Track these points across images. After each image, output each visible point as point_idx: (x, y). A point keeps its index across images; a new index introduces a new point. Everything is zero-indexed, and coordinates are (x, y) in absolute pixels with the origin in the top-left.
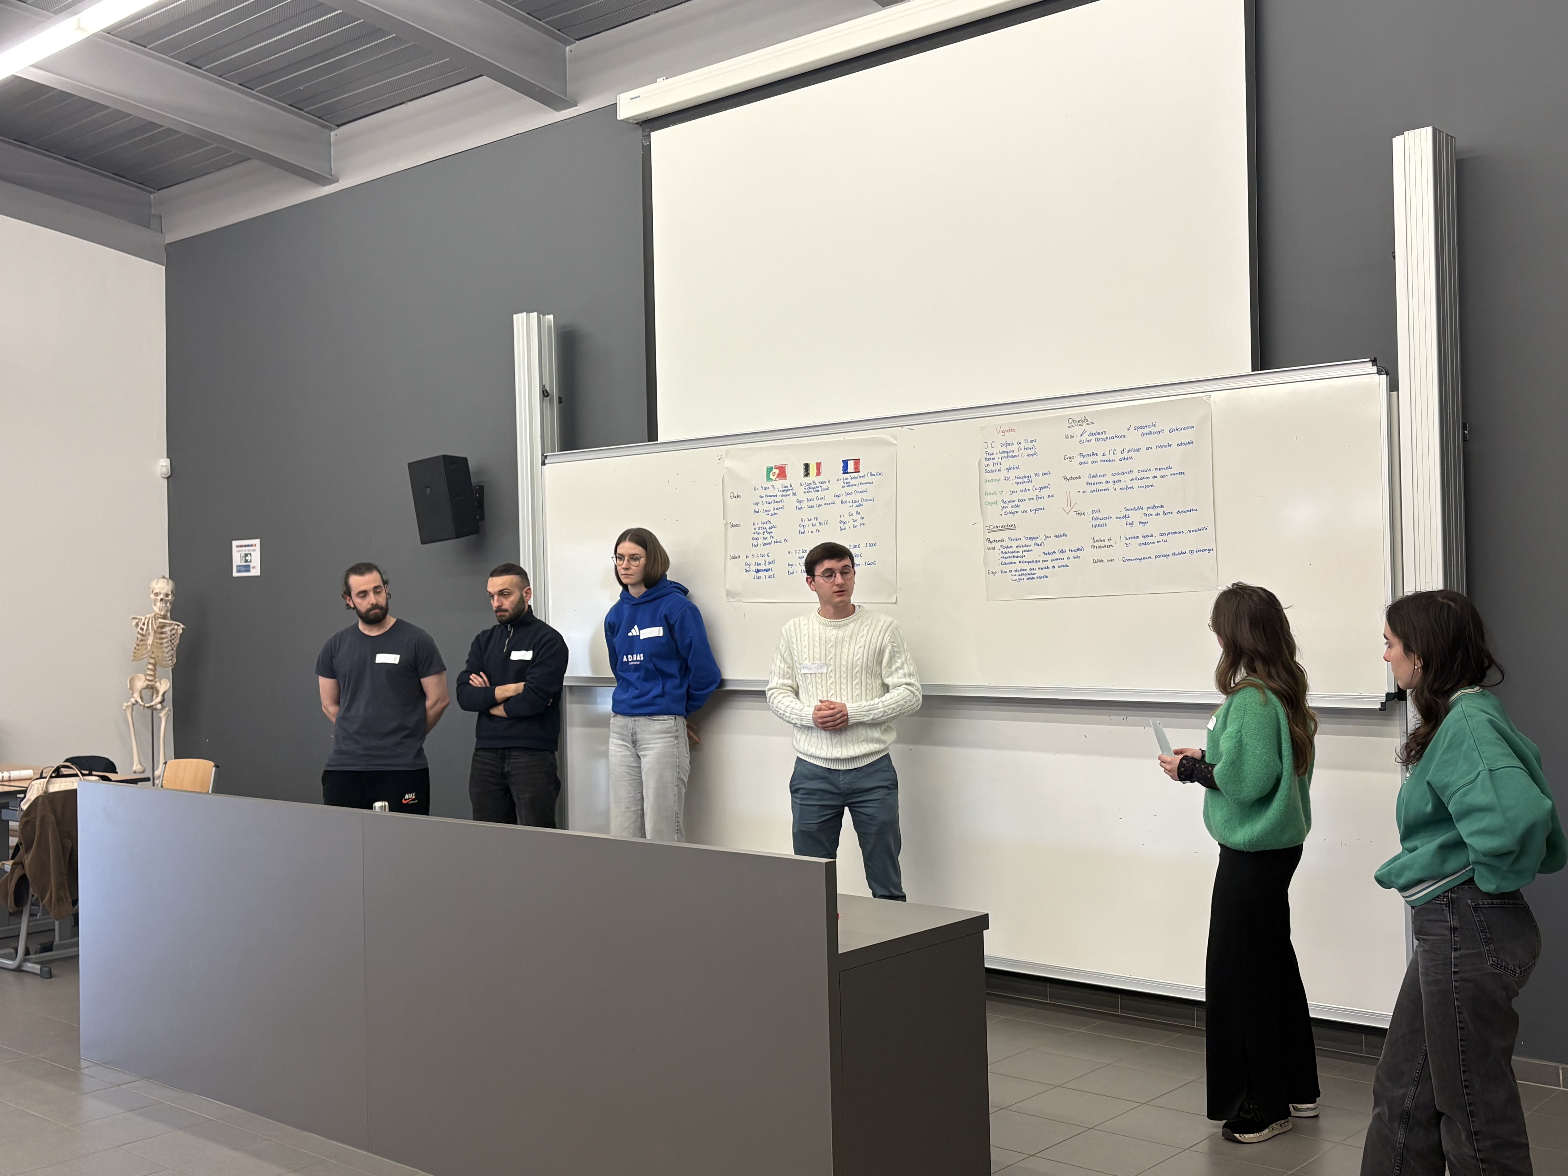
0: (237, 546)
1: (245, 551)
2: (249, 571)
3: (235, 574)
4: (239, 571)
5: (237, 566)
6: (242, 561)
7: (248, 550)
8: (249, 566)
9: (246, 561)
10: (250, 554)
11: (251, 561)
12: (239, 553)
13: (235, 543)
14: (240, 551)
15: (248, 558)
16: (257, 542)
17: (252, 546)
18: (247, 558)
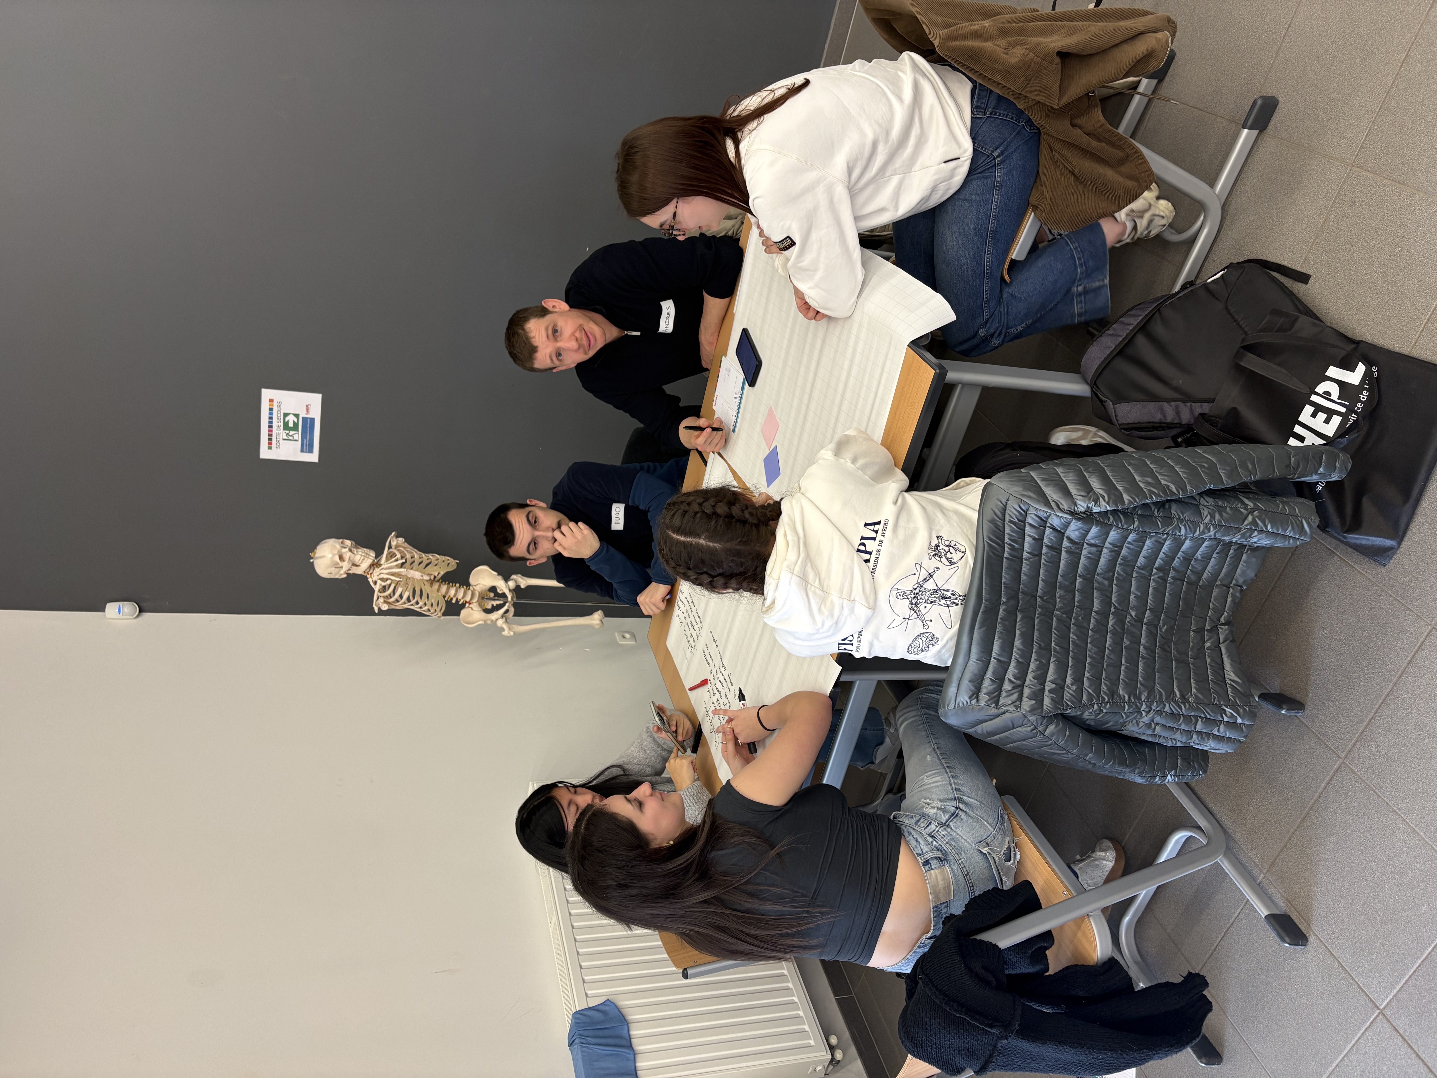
0: (270, 448)
1: (278, 426)
2: (313, 420)
3: (313, 457)
4: (311, 451)
5: (302, 451)
6: (296, 437)
7: (279, 419)
8: (305, 419)
9: (295, 427)
10: (286, 415)
11: (297, 416)
12: (281, 441)
13: (265, 453)
14: (278, 442)
15: (291, 419)
16: (267, 394)
17: (271, 409)
18: (291, 425)
